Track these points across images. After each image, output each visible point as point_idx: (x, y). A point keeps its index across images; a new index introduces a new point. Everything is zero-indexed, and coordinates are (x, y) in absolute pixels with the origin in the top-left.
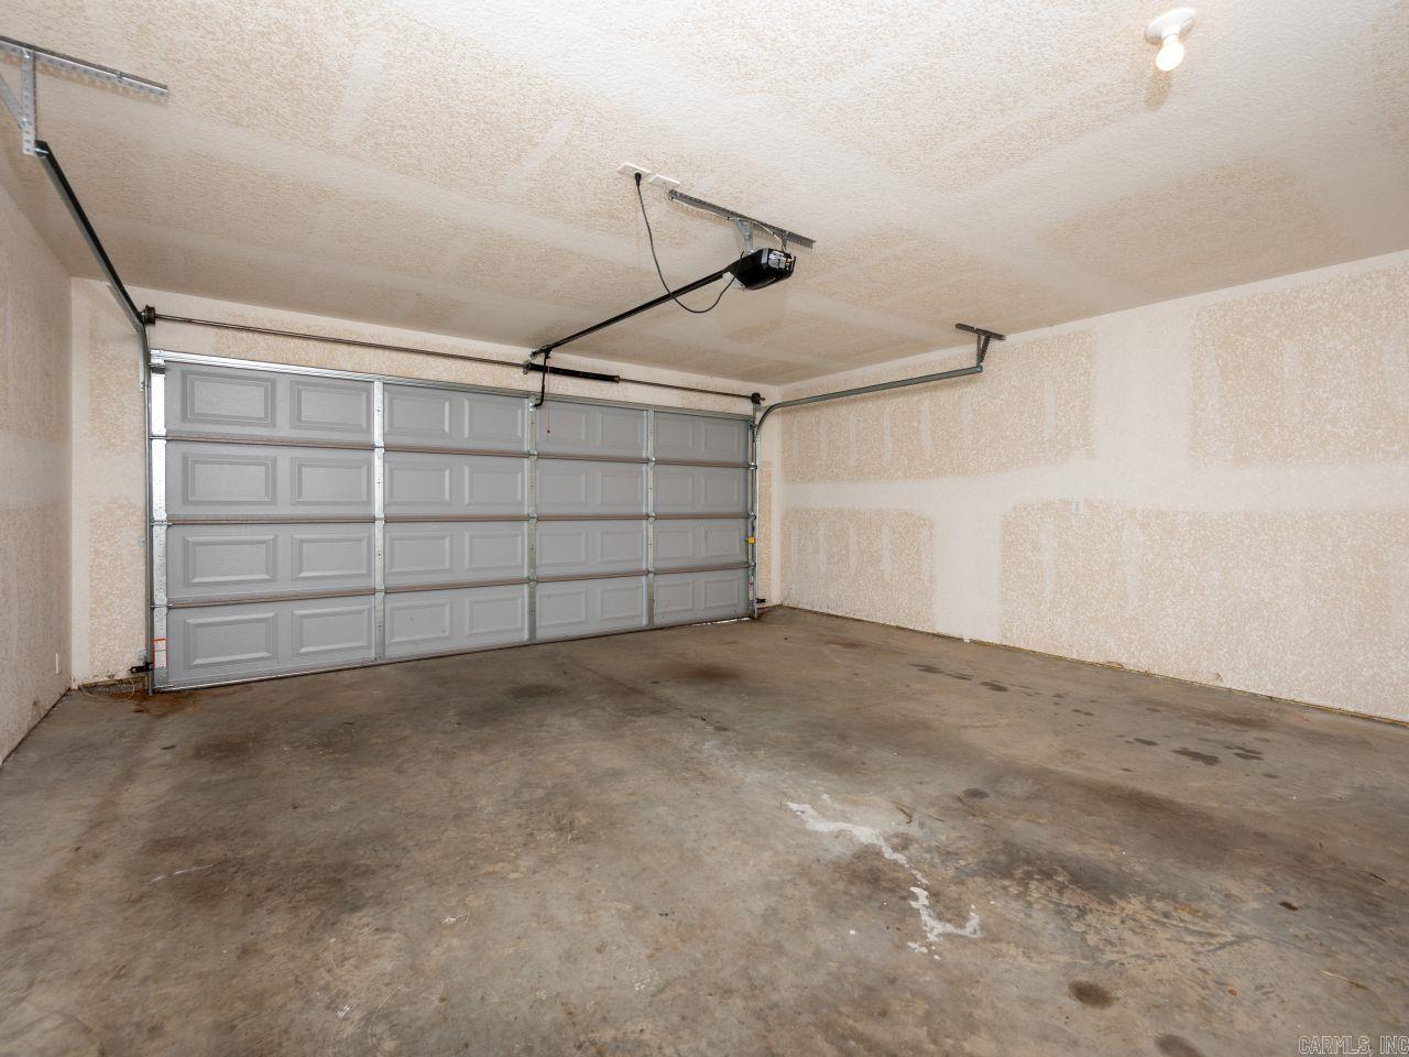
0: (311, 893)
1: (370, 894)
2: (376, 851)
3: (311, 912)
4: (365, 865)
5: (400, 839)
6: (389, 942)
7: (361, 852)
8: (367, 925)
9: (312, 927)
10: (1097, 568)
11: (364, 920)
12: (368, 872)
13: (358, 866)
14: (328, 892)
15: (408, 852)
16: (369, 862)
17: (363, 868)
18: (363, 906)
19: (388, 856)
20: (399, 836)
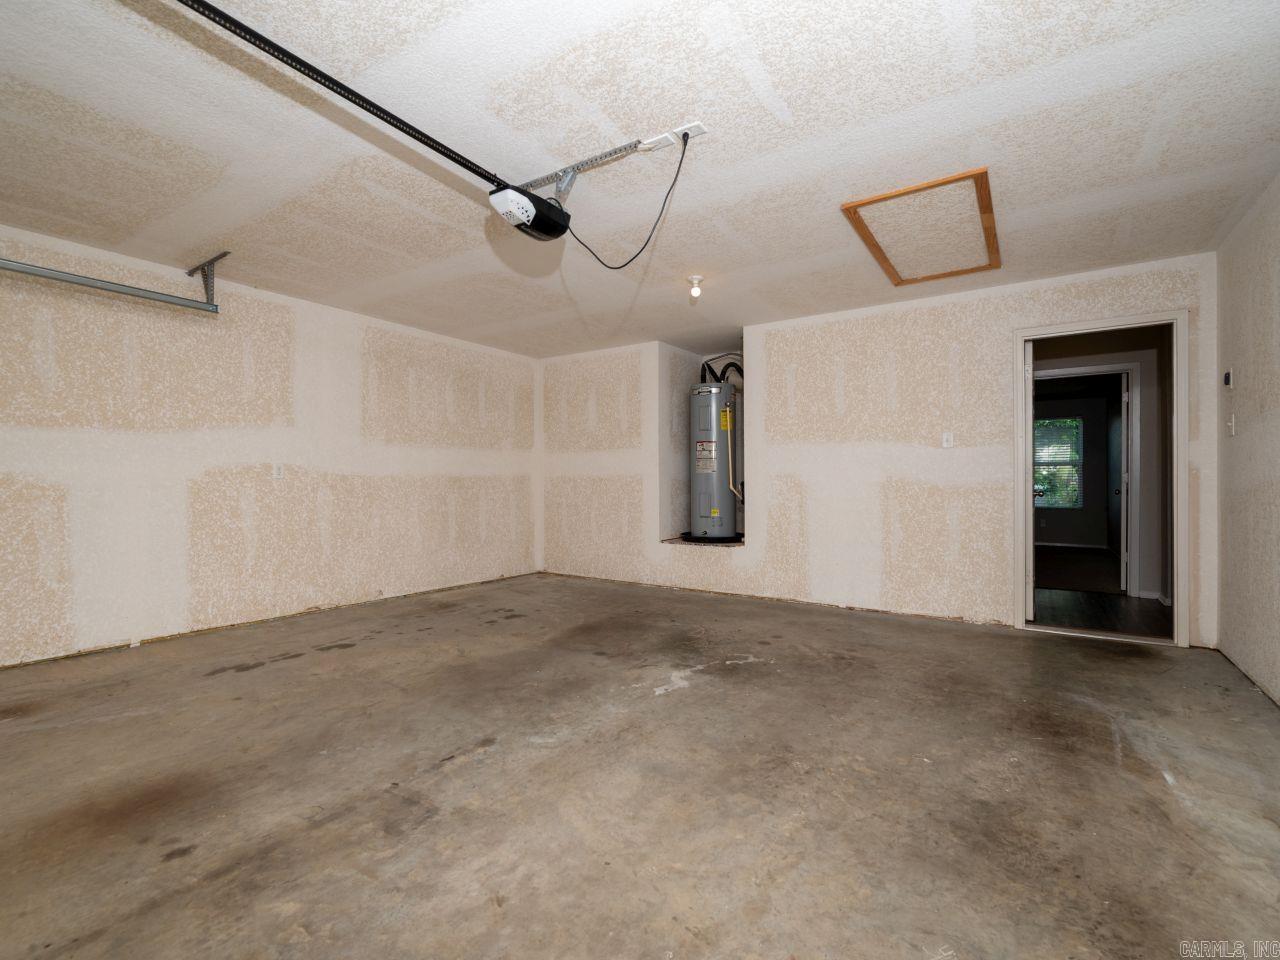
0: (1015, 839)
1: (966, 807)
2: (937, 843)
3: (1019, 822)
4: (955, 836)
5: (907, 840)
6: (972, 771)
7: (951, 852)
8: (980, 788)
9: (1021, 811)
10: (297, 527)
11: (980, 792)
12: (956, 826)
13: (961, 838)
14: (1000, 830)
15: (909, 821)
16: (951, 835)
17: (959, 833)
18: (974, 801)
19: (930, 832)
20: (903, 845)
